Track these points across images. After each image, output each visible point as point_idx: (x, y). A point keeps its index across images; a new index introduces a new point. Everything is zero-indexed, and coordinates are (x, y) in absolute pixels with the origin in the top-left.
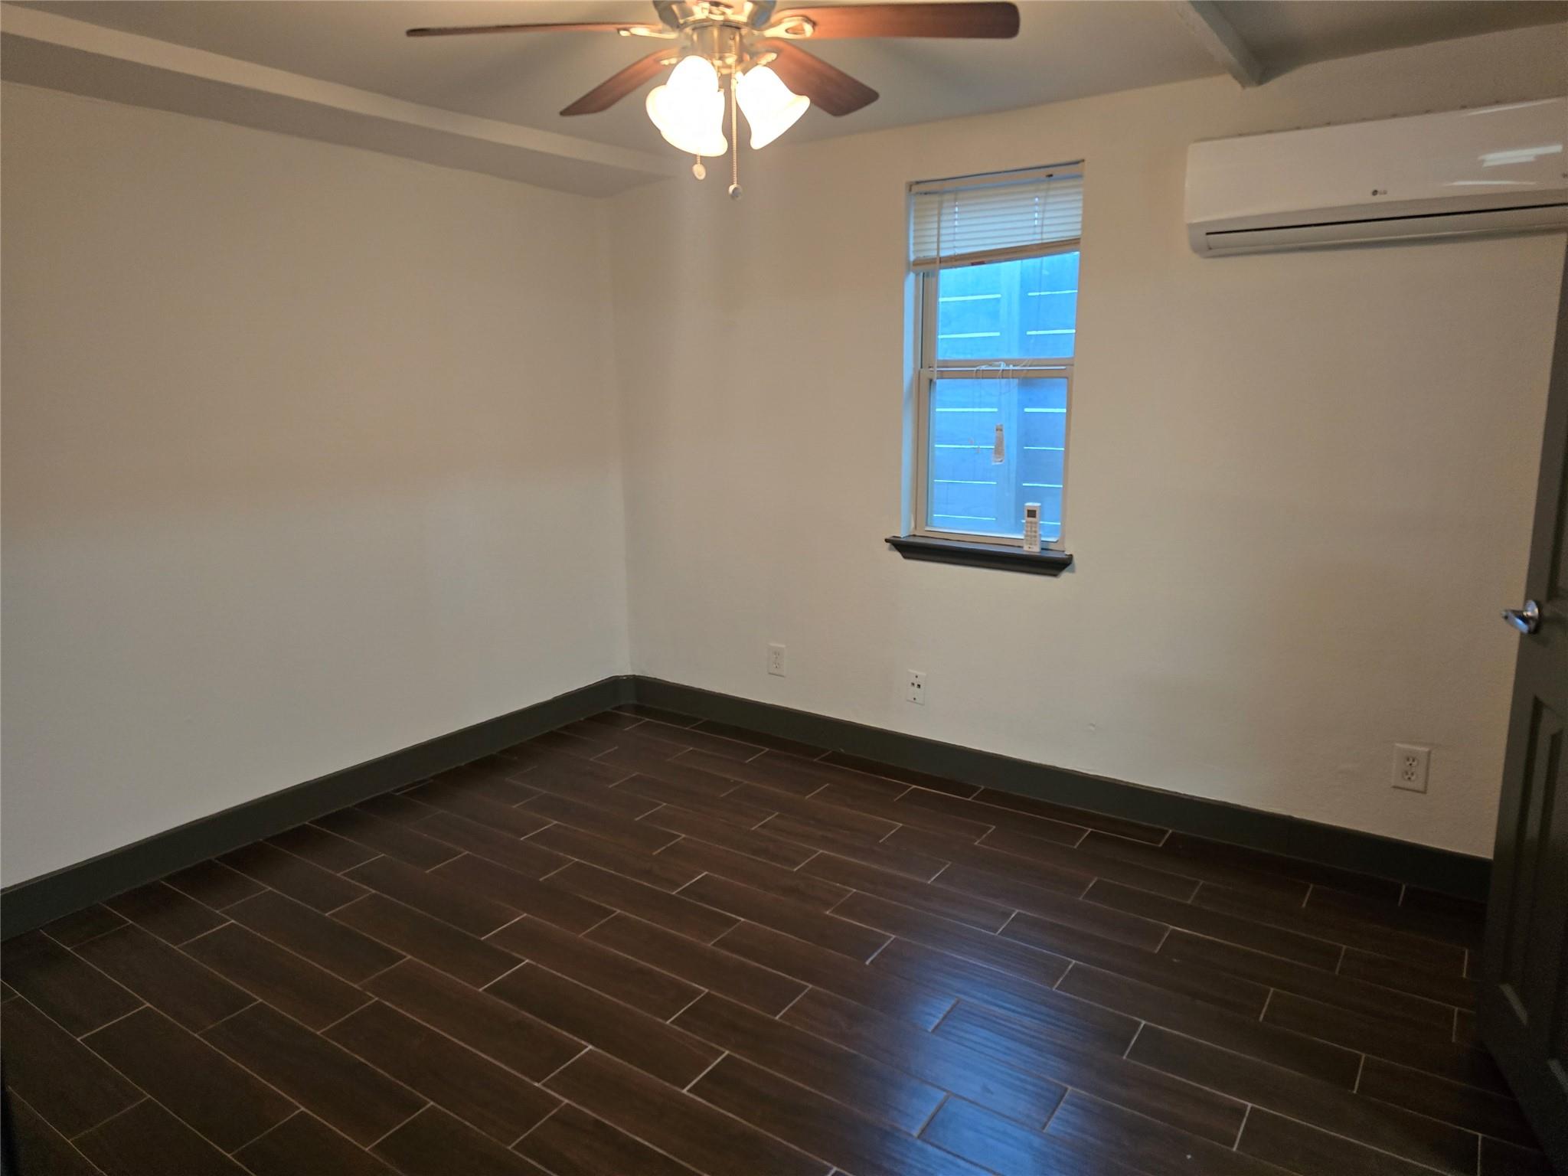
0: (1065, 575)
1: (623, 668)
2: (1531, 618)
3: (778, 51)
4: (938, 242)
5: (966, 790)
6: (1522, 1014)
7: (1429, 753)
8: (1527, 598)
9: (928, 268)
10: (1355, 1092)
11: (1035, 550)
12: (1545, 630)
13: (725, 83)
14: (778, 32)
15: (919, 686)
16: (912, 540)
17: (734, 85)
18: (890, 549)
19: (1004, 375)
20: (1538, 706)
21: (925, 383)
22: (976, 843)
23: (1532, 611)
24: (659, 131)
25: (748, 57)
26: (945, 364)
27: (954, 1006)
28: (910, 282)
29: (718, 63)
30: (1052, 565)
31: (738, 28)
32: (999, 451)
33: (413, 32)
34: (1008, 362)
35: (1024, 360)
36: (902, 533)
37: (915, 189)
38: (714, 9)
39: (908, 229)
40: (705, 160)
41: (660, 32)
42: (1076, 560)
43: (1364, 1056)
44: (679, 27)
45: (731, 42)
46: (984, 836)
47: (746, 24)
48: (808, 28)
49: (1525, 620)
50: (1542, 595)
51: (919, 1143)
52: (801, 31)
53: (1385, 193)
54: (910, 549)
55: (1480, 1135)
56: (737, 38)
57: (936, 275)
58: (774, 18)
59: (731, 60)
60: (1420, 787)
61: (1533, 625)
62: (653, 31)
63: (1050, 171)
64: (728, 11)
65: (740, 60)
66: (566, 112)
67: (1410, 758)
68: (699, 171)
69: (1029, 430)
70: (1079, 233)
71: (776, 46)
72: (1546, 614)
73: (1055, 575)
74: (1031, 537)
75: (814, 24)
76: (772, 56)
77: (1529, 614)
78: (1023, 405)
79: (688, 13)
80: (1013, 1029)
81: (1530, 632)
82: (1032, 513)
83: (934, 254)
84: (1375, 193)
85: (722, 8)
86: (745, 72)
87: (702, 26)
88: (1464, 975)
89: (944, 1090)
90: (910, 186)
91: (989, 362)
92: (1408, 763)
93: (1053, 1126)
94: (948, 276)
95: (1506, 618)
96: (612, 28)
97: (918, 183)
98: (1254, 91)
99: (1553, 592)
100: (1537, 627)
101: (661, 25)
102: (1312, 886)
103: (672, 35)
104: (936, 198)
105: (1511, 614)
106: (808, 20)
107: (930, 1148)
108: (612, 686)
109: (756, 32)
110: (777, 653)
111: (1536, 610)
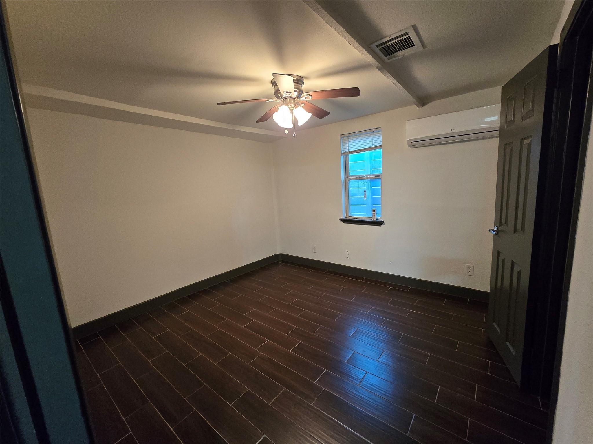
0: (382, 226)
1: (279, 252)
2: (496, 231)
3: (304, 104)
4: (348, 148)
5: (361, 279)
6: (499, 331)
7: (474, 266)
8: (495, 225)
9: (346, 154)
10: (456, 350)
11: (375, 220)
12: (499, 234)
13: (291, 111)
14: (303, 99)
15: (348, 254)
16: (345, 219)
17: (293, 111)
18: (340, 221)
19: (365, 178)
20: (499, 253)
21: (347, 181)
22: (363, 291)
23: (496, 229)
24: (277, 123)
25: (297, 105)
26: (352, 176)
27: (357, 330)
28: (342, 158)
29: (289, 106)
30: (379, 223)
31: (294, 98)
32: (365, 197)
33: (219, 104)
34: (366, 175)
35: (370, 175)
36: (343, 217)
37: (342, 136)
38: (287, 93)
39: (341, 145)
40: (288, 129)
41: (276, 100)
42: (385, 222)
43: (459, 341)
44: (280, 99)
45: (292, 102)
46: (365, 290)
47: (296, 97)
48: (310, 97)
49: (494, 231)
50: (498, 225)
51: (347, 364)
52: (309, 98)
53: (454, 130)
54: (345, 221)
55: (489, 361)
56: (294, 101)
57: (348, 156)
58: (302, 95)
59: (293, 106)
60: (472, 275)
61: (496, 232)
62: (274, 100)
63: (373, 130)
64: (291, 94)
65: (295, 106)
66: (257, 122)
67: (469, 267)
68: (286, 132)
69: (373, 192)
70: (381, 144)
71: (303, 102)
72: (499, 229)
73: (380, 226)
74: (374, 217)
75: (312, 96)
76: (303, 105)
77: (495, 230)
78: (371, 187)
79: (282, 95)
80: (371, 336)
81: (495, 234)
82: (374, 211)
83: (348, 151)
84: (452, 130)
85: (289, 93)
86: (296, 108)
87: (285, 98)
88: (484, 321)
89: (353, 351)
90: (341, 135)
91: (362, 175)
92: (468, 269)
93: (381, 360)
94: (351, 156)
95: (489, 231)
96: (264, 100)
97: (343, 135)
98: (421, 108)
99: (501, 224)
100: (497, 233)
101: (276, 99)
102: (445, 300)
103: (279, 101)
104: (347, 138)
105: (490, 230)
106: (310, 95)
107: (349, 365)
108: (276, 256)
109: (298, 99)
110: (314, 247)
111: (497, 229)
